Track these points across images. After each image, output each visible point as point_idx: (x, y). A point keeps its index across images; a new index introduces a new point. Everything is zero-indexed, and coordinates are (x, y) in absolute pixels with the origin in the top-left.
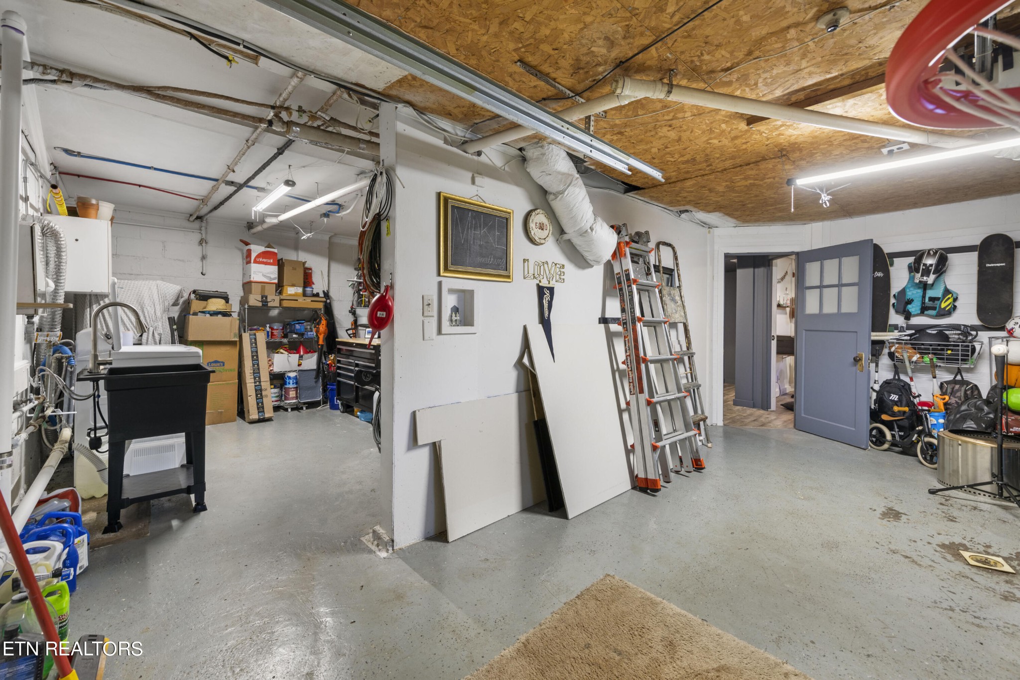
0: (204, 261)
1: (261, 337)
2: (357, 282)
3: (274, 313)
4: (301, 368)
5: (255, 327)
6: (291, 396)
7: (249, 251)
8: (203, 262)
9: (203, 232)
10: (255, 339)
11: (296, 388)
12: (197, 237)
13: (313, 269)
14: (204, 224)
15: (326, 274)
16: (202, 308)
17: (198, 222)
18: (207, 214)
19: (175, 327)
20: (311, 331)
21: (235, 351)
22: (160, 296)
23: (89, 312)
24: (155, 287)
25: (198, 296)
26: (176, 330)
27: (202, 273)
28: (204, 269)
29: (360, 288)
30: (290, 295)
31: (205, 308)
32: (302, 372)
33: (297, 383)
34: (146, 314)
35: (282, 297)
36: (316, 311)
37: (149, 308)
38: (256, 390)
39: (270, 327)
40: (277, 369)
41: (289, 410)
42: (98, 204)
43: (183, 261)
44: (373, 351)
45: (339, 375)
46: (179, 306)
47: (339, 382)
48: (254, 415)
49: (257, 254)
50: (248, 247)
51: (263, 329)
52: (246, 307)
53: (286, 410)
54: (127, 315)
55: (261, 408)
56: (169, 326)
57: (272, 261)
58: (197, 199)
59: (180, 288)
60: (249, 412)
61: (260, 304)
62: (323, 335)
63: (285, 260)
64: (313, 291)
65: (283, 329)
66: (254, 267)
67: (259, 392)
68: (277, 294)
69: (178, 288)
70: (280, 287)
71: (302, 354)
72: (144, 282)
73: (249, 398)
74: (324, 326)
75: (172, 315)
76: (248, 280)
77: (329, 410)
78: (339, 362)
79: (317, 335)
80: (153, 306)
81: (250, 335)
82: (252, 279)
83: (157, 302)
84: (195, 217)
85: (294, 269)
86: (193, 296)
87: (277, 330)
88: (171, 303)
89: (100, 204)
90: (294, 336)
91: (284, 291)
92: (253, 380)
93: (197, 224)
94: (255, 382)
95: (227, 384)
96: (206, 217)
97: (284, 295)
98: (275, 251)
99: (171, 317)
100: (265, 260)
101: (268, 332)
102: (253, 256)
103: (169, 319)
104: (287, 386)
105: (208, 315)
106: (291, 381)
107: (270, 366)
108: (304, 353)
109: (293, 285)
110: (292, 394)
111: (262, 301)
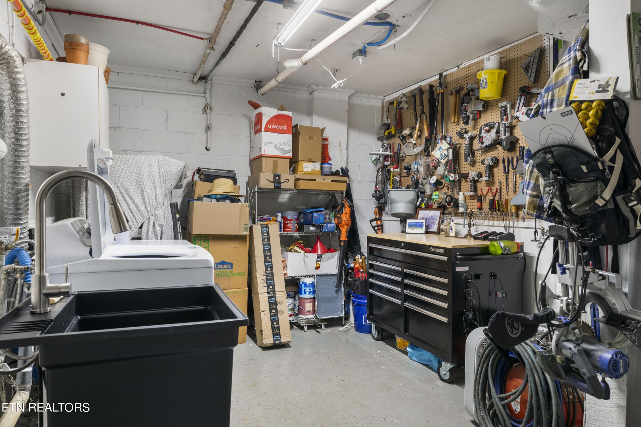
0: (209, 133)
1: (274, 230)
2: (383, 155)
3: (284, 197)
4: (319, 272)
5: (266, 217)
6: (307, 309)
7: (260, 116)
8: (207, 133)
9: (208, 96)
10: (268, 233)
11: (314, 299)
12: (200, 103)
13: (329, 140)
14: (208, 86)
15: (344, 145)
16: (207, 191)
17: (202, 83)
18: (212, 71)
19: (178, 216)
20: (330, 223)
21: (244, 249)
22: (161, 175)
23: (85, 197)
24: (156, 164)
25: (202, 176)
26: (179, 220)
27: (206, 148)
28: (209, 143)
29: (386, 163)
30: (306, 173)
31: (210, 191)
32: (319, 278)
33: (314, 292)
34: (146, 199)
35: (298, 176)
36: (333, 196)
37: (149, 191)
38: (270, 304)
39: (282, 217)
40: (292, 273)
41: (306, 328)
42: (88, 45)
43: (186, 133)
44: (445, 258)
45: (372, 286)
46: (182, 189)
47: (372, 295)
48: (268, 340)
49: (268, 119)
50: (258, 111)
51: (274, 218)
52: (256, 189)
53: (302, 328)
54: (125, 200)
55: (276, 330)
56: (171, 215)
57: (285, 128)
58: (202, 39)
59: (183, 165)
60: (262, 334)
61: (272, 186)
62: (346, 227)
63: (301, 126)
64: (331, 167)
65: (297, 219)
66: (265, 136)
67: (273, 304)
68: (291, 173)
69: (181, 164)
70: (294, 162)
71: (319, 252)
72: (144, 157)
73: (262, 314)
74: (347, 215)
75: (174, 201)
76: (258, 154)
77: (353, 332)
78: (371, 266)
79: (338, 228)
80: (153, 188)
81: (262, 227)
82: (263, 153)
83: (158, 183)
84: (198, 76)
85: (311, 138)
86: (197, 176)
87: (291, 220)
88: (174, 185)
89: (91, 47)
90: (312, 228)
91: (299, 169)
92: (265, 290)
93: (200, 86)
94: (269, 293)
95: (236, 292)
96: (211, 75)
97: (299, 173)
98: (289, 113)
99: (174, 204)
100: (277, 127)
101: (280, 223)
102: (265, 121)
103: (172, 205)
104: (302, 296)
105: (214, 200)
106: (307, 289)
107: (284, 268)
108: (321, 251)
109: (310, 160)
110: (309, 306)
111: (274, 182)
